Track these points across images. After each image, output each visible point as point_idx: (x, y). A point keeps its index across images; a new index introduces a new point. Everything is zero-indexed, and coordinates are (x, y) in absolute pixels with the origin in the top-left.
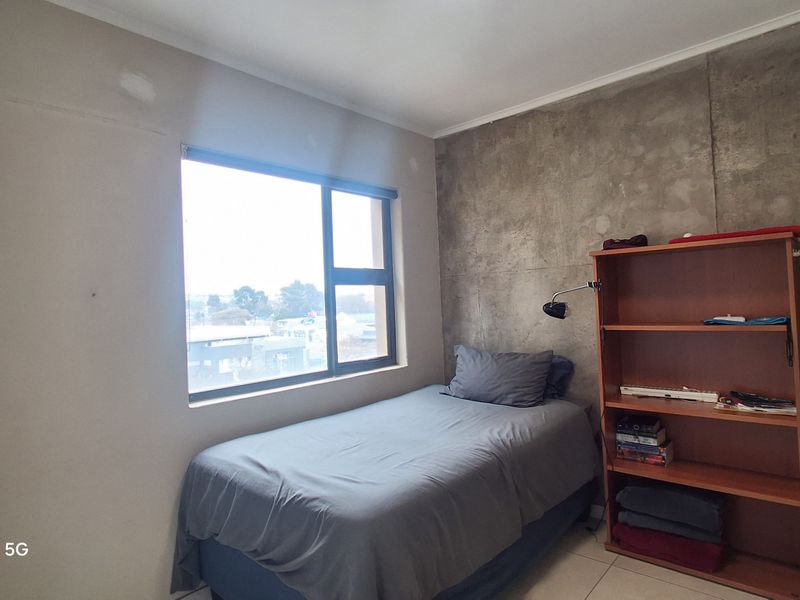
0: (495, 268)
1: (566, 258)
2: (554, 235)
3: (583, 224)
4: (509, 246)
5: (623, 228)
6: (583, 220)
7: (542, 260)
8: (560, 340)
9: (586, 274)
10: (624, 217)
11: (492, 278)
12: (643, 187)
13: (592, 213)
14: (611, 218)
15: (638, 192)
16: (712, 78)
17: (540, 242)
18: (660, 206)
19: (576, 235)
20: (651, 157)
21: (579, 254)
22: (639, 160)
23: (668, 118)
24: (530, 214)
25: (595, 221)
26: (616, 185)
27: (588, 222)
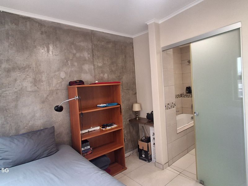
0: (5, 91)
1: (48, 87)
2: (42, 77)
3: (55, 74)
4: (16, 80)
5: (70, 77)
6: (55, 72)
7: (36, 88)
8: (46, 121)
9: (57, 93)
10: (70, 73)
11: (4, 97)
12: (76, 64)
13: (59, 70)
14: (66, 73)
15: (74, 66)
16: (92, 37)
17: (35, 79)
18: (81, 71)
19: (52, 78)
20: (78, 55)
21: (54, 85)
22: (74, 55)
23: (83, 44)
24: (29, 66)
25: (60, 73)
26: (67, 61)
27: (57, 73)
